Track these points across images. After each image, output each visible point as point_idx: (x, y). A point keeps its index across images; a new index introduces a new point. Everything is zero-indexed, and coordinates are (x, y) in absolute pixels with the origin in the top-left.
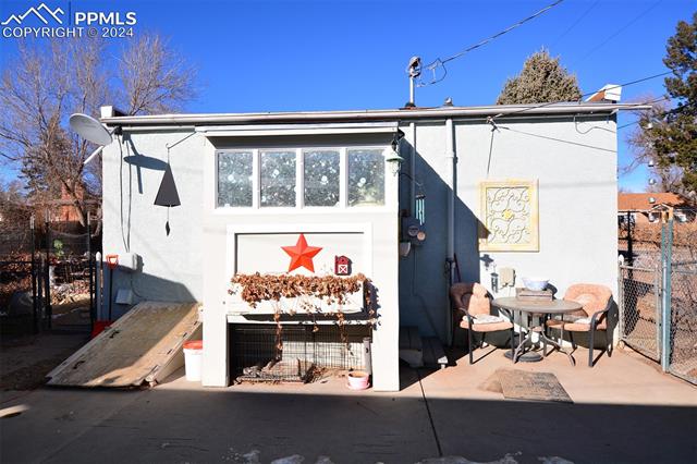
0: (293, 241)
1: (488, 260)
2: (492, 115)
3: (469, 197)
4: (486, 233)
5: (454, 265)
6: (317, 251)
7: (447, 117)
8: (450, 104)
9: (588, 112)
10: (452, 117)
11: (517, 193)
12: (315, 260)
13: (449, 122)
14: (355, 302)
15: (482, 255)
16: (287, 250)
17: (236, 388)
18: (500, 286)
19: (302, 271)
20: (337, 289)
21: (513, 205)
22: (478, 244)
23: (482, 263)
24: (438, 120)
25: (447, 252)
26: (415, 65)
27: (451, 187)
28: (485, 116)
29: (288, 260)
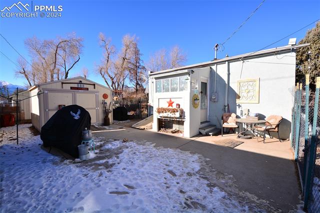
0: (169, 100)
1: (239, 106)
2: (241, 58)
3: (234, 86)
4: (239, 97)
5: (227, 107)
6: (173, 102)
7: (226, 61)
8: (228, 56)
9: (278, 51)
10: (227, 61)
11: (251, 83)
12: (173, 104)
13: (227, 62)
14: (177, 115)
15: (237, 104)
16: (168, 102)
17: (159, 132)
18: (243, 114)
19: (170, 107)
20: (174, 111)
21: (250, 88)
22: (236, 101)
23: (237, 107)
24: (224, 62)
25: (225, 103)
26: (216, 46)
27: (227, 83)
28: (239, 59)
29: (168, 104)
